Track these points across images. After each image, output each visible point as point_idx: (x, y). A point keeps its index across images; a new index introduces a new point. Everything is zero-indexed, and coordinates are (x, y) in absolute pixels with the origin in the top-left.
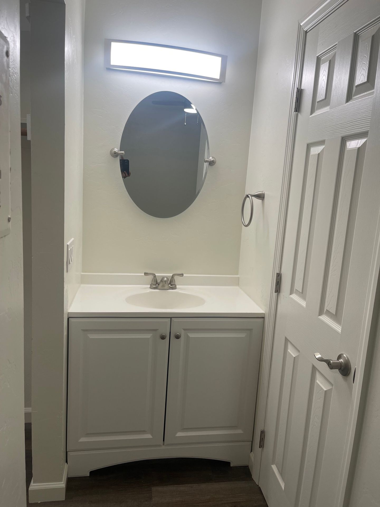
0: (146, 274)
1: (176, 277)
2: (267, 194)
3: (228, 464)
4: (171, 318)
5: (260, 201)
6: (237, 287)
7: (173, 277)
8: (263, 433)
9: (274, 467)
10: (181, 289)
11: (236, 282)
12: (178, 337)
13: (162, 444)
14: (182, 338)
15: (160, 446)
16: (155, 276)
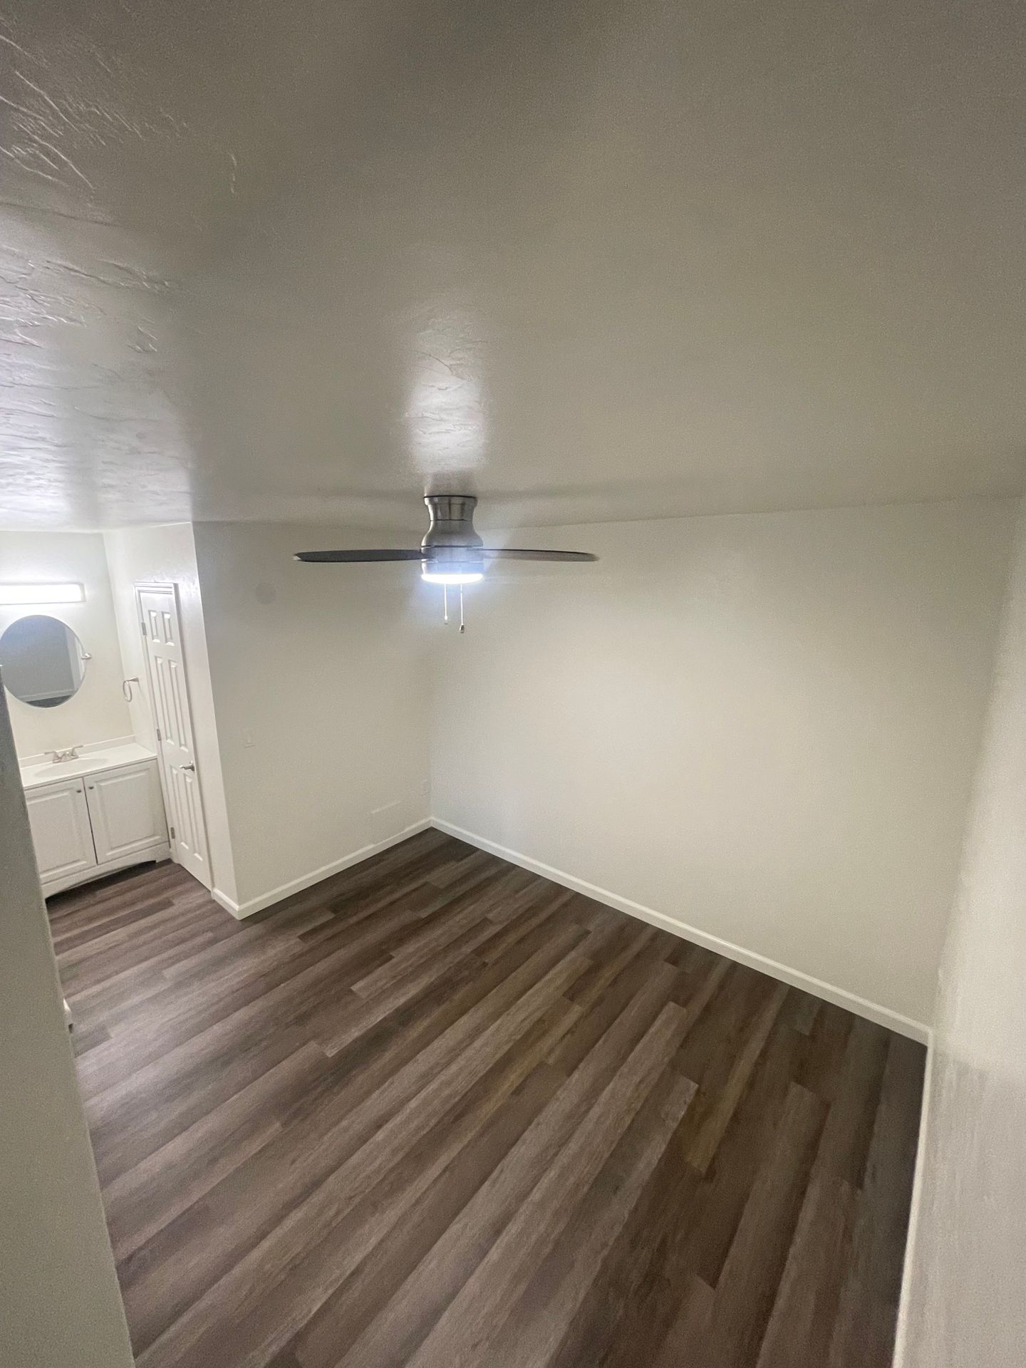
0: (46, 753)
1: (76, 750)
2: (140, 678)
3: (154, 862)
4: (82, 777)
5: (136, 683)
6: (134, 744)
7: (73, 750)
8: (172, 829)
9: (183, 844)
10: (83, 757)
11: (134, 740)
12: (91, 788)
13: (95, 864)
14: (95, 787)
15: (94, 866)
16: (55, 753)
